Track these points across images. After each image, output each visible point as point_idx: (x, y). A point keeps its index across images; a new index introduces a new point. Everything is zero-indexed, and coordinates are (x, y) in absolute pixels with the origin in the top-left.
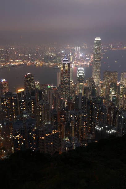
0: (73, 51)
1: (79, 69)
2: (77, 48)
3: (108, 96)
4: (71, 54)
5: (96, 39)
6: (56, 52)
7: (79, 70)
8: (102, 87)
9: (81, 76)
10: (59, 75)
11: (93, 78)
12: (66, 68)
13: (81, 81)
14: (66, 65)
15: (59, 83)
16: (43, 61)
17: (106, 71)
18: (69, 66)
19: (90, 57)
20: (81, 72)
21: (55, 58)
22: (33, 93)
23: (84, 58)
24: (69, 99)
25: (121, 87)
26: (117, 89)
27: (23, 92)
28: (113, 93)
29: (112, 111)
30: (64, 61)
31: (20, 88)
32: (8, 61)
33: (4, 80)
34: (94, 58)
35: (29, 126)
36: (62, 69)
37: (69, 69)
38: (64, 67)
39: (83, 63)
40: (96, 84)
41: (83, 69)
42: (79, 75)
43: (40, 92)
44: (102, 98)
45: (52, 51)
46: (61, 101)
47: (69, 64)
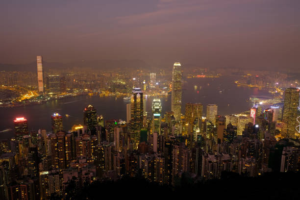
0: (148, 79)
1: (154, 100)
2: (153, 75)
3: (191, 135)
4: (144, 82)
5: (175, 64)
6: (126, 79)
7: (154, 102)
9: (157, 110)
10: (129, 108)
11: (172, 112)
12: (138, 100)
14: (138, 96)
15: (129, 118)
16: (109, 90)
18: (141, 97)
19: (168, 86)
20: (157, 104)
21: (124, 86)
23: (161, 87)
25: (208, 124)
26: (203, 125)
27: (81, 130)
28: (198, 131)
29: (197, 155)
30: (136, 90)
31: (78, 125)
32: (64, 90)
33: (57, 114)
34: (174, 87)
35: (87, 176)
36: (133, 100)
37: (142, 101)
38: (135, 98)
39: (160, 92)
40: (176, 119)
41: (160, 101)
42: (155, 108)
43: (103, 130)
44: (185, 138)
45: (122, 79)
46: (131, 142)
47: (141, 94)
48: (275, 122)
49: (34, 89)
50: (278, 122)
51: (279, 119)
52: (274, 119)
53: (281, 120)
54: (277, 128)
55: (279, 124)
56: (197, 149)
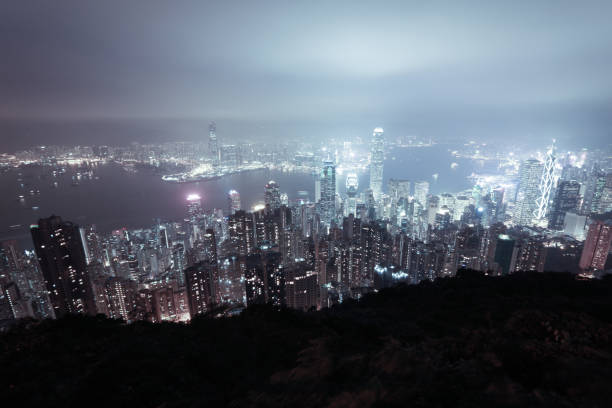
0: (341, 148)
1: (349, 175)
2: (347, 144)
3: (394, 219)
4: (336, 153)
5: (376, 131)
6: (314, 149)
7: (349, 178)
8: (385, 205)
9: (352, 187)
10: (318, 185)
11: (371, 191)
12: (330, 174)
13: (351, 194)
14: (330, 170)
15: (318, 197)
16: (294, 163)
17: (392, 180)
18: (334, 172)
19: (366, 158)
20: (353, 182)
21: (311, 159)
22: (277, 213)
23: (357, 159)
24: (333, 222)
25: (416, 205)
26: (409, 207)
27: (262, 211)
28: (403, 214)
29: (402, 243)
31: (258, 204)
32: (241, 163)
34: (373, 159)
35: (271, 264)
36: (323, 176)
37: (334, 177)
38: (326, 173)
39: (356, 166)
40: (376, 199)
41: (355, 175)
42: (350, 185)
43: (288, 211)
44: (386, 222)
45: (309, 149)
46: (321, 226)
47: (333, 168)
48: (505, 206)
49: (207, 162)
50: (509, 204)
51: (511, 201)
52: (504, 201)
53: (515, 201)
54: (507, 212)
55: (511, 207)
56: (402, 237)
